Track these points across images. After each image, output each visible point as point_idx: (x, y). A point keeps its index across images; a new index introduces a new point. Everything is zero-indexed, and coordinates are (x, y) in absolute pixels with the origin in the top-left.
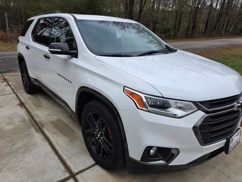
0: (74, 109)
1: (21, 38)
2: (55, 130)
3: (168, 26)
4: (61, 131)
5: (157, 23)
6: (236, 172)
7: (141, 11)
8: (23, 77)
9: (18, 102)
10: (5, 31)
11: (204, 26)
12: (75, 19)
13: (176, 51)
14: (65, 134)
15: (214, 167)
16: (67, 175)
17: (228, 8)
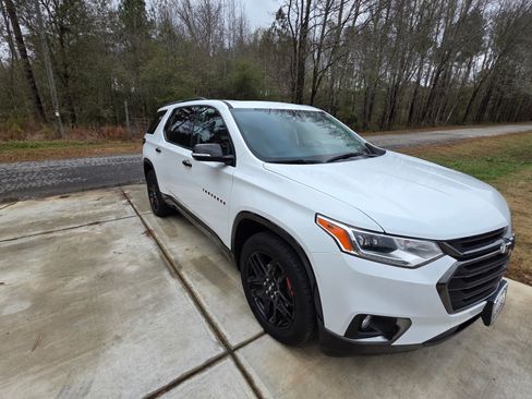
0: (228, 244)
1: (148, 137)
2: (198, 274)
3: (355, 114)
4: (208, 276)
5: (338, 109)
6: (498, 353)
7: (314, 92)
8: (149, 192)
9: (143, 229)
10: (124, 126)
11: (408, 112)
12: (230, 107)
13: (384, 152)
14: (214, 281)
15: (459, 343)
16: (222, 350)
17: (443, 86)
